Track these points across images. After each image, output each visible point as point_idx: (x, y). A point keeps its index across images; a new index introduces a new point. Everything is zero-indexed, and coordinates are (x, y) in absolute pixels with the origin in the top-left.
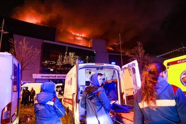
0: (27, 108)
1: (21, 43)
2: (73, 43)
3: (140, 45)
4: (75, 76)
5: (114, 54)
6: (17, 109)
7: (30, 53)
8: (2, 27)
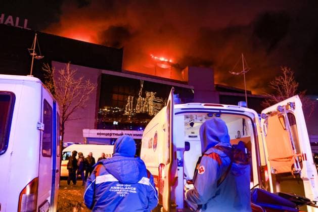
0: (72, 189)
1: (62, 72)
2: (154, 75)
3: (287, 74)
4: (164, 130)
5: (231, 94)
6: (50, 191)
7: (77, 90)
8: (33, 48)
